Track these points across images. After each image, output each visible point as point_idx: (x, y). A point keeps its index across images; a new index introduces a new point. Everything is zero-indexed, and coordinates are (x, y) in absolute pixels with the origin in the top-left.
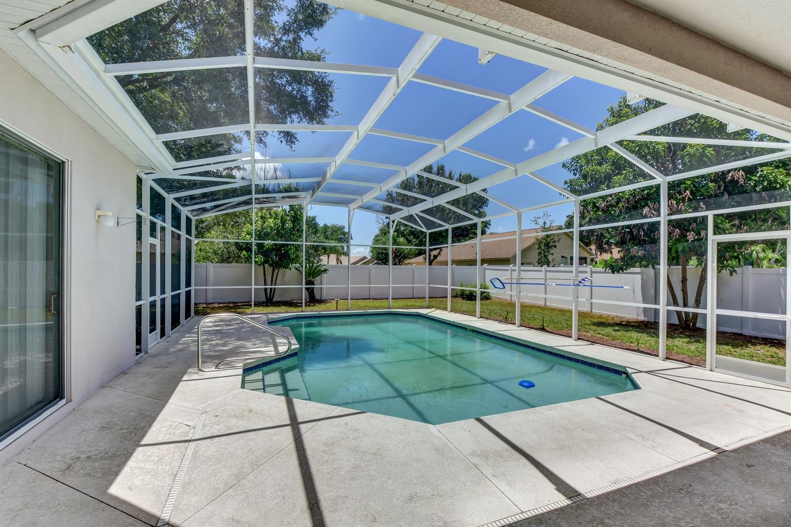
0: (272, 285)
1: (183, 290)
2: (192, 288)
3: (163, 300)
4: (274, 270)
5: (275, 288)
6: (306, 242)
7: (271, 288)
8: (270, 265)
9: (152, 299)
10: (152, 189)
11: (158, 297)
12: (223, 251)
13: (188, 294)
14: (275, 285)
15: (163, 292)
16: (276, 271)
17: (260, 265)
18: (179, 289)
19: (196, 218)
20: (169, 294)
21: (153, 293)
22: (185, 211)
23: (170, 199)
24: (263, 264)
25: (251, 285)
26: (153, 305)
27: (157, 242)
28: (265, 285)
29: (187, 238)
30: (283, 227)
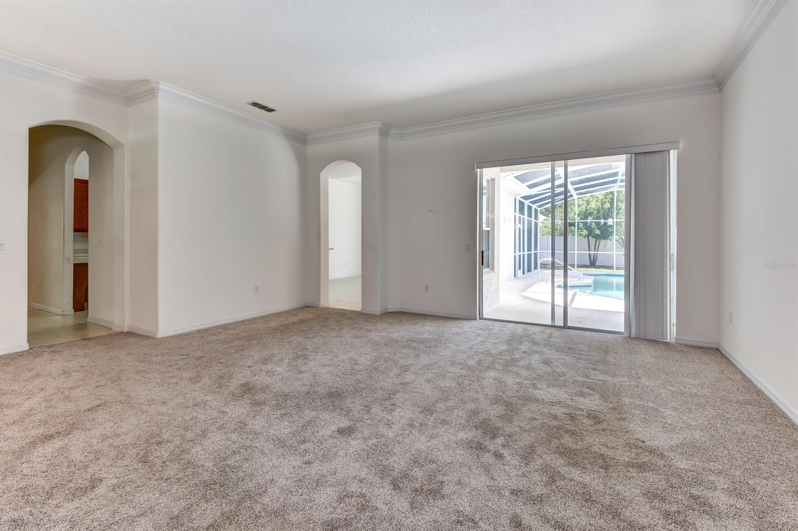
0: (595, 251)
1: (533, 252)
2: (538, 251)
3: (524, 255)
4: (596, 241)
5: (597, 254)
6: (617, 219)
7: (594, 254)
8: (593, 237)
9: (519, 253)
10: (520, 201)
11: (522, 253)
12: (561, 227)
13: (536, 254)
14: (597, 251)
15: (524, 251)
16: (598, 241)
17: (585, 237)
18: (531, 251)
19: (540, 208)
20: (526, 253)
21: (520, 251)
22: (534, 206)
23: (527, 203)
24: (588, 236)
25: (575, 251)
26: (520, 255)
27: (521, 226)
28: (589, 251)
29: (535, 222)
30: (602, 208)
